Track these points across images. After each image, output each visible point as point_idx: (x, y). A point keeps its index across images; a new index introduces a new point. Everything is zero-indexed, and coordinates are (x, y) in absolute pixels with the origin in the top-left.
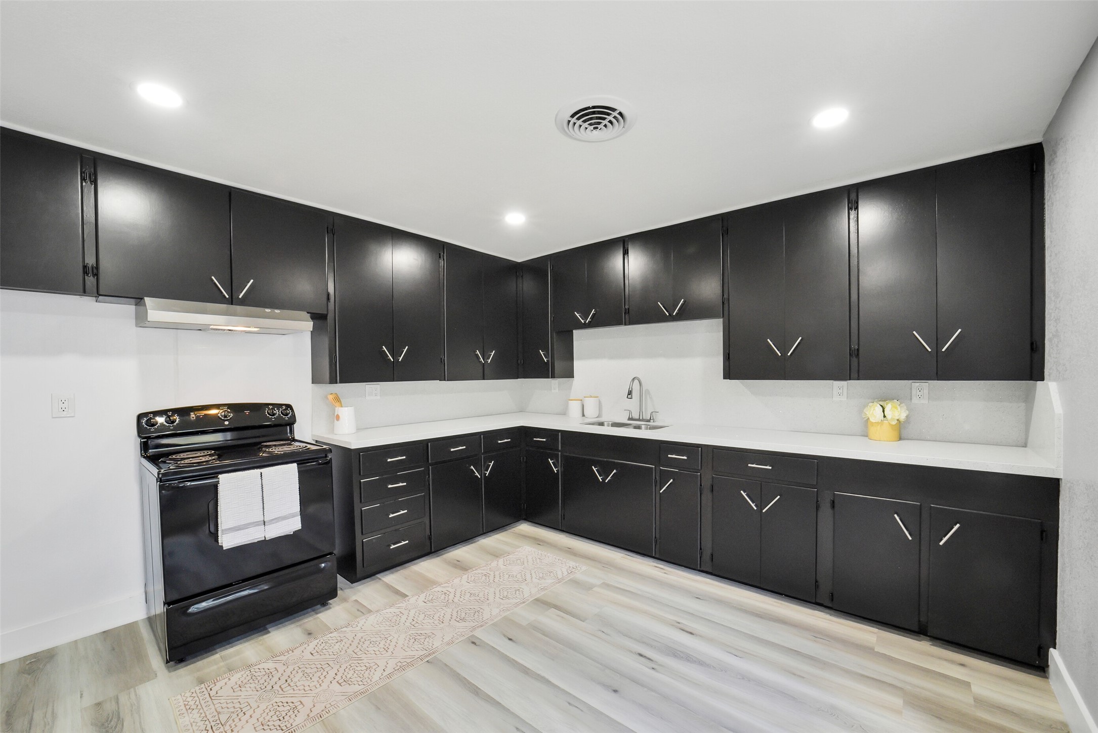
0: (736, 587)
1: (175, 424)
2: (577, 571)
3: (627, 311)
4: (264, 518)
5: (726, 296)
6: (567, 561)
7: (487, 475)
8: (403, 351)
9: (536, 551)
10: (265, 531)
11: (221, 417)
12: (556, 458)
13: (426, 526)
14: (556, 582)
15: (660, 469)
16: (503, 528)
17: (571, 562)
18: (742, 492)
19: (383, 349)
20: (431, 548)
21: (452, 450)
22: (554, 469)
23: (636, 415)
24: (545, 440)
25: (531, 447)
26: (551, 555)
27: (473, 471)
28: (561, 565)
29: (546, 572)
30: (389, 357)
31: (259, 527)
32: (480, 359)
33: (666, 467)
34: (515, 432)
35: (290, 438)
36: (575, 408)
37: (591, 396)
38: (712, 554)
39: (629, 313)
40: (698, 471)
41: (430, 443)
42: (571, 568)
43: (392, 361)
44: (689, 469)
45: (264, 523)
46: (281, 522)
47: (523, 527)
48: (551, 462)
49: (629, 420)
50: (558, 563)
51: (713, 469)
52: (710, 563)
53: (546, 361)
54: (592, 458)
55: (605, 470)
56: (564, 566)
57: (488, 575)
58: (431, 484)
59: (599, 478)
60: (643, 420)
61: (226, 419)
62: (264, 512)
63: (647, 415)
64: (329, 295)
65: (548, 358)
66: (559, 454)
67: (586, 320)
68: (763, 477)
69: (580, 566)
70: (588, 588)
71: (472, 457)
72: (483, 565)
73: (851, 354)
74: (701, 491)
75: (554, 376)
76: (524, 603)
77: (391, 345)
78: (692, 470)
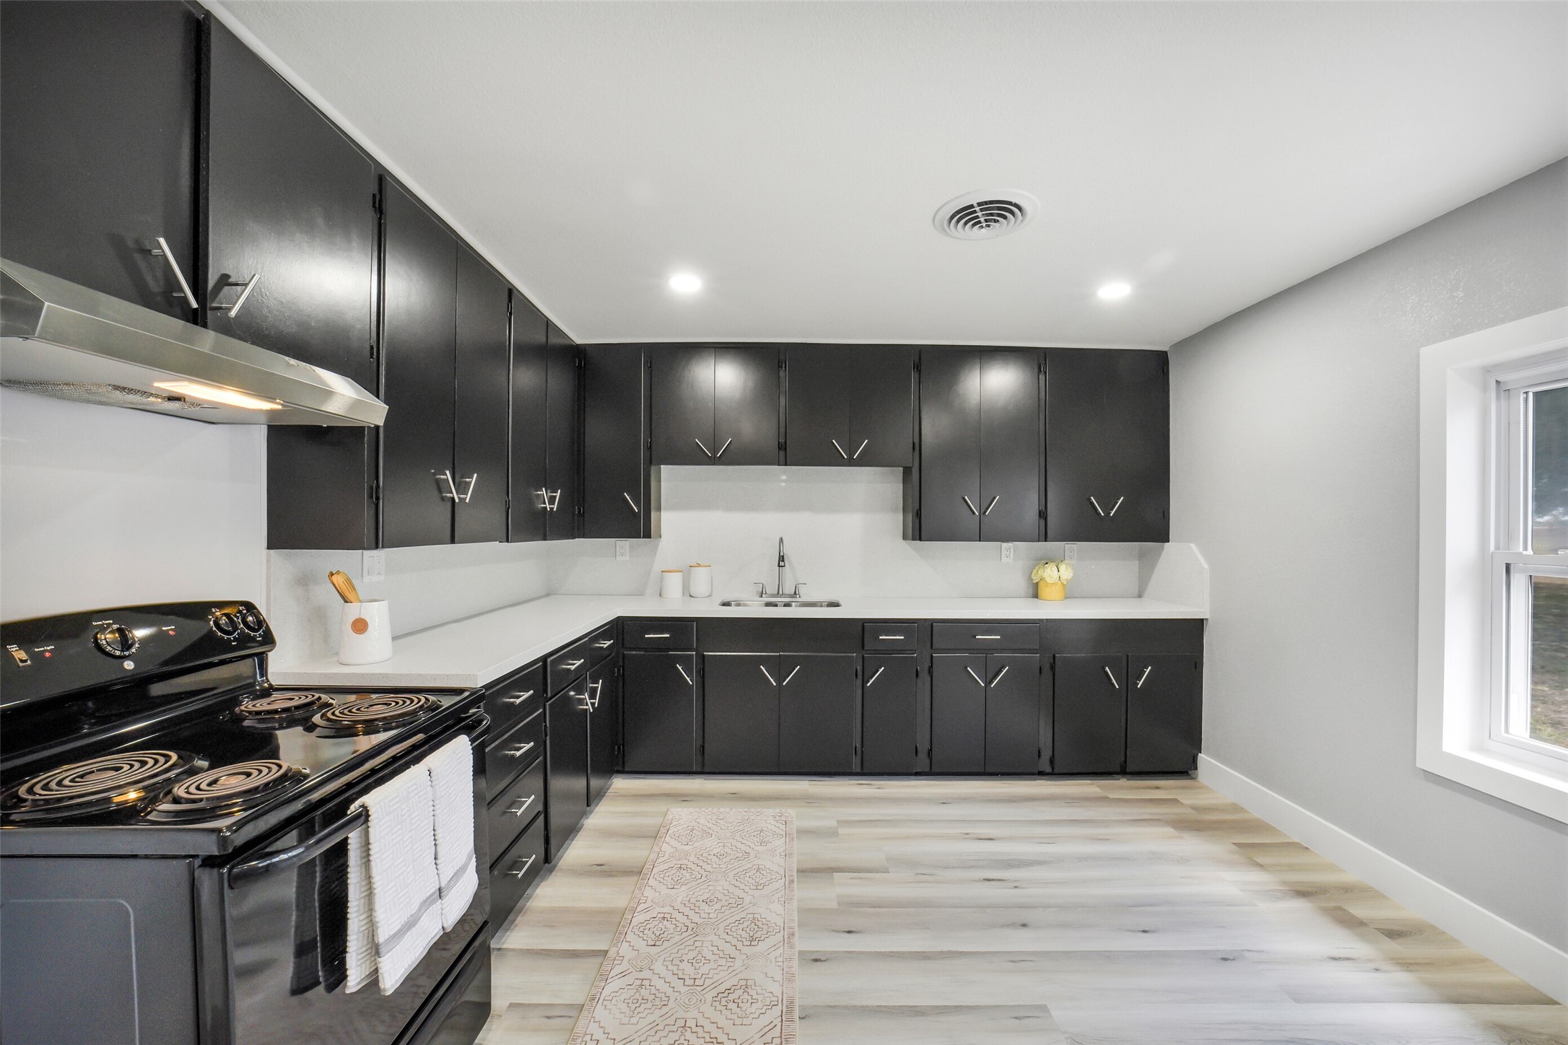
2: (789, 819)
3: (782, 447)
4: (440, 883)
5: (917, 442)
6: (759, 810)
7: (596, 706)
8: (471, 482)
9: (698, 809)
10: (444, 912)
11: (109, 648)
12: (686, 662)
13: (542, 817)
14: (790, 841)
15: (863, 656)
16: (601, 794)
17: (765, 810)
18: (969, 669)
19: (445, 477)
20: (549, 857)
21: (573, 668)
22: (688, 679)
23: (771, 589)
24: (668, 635)
25: (634, 649)
26: (728, 809)
27: (581, 702)
28: (759, 818)
29: (756, 833)
30: (452, 493)
31: (434, 906)
32: (545, 504)
33: (872, 652)
34: (612, 628)
35: (266, 685)
36: (674, 584)
37: (699, 565)
38: (931, 749)
39: (785, 449)
40: (914, 652)
41: (549, 660)
42: (778, 818)
43: (457, 500)
44: (901, 652)
45: (440, 893)
46: (461, 881)
47: (620, 783)
48: (680, 668)
49: (761, 596)
50: (752, 817)
51: (932, 648)
52: (927, 761)
53: (637, 511)
54: (758, 654)
55: (780, 668)
56: (765, 818)
57: (685, 866)
58: (548, 738)
59: (772, 680)
60: (783, 595)
61: (127, 653)
62: (438, 867)
63: (789, 589)
64: (372, 348)
65: (638, 505)
66: (693, 655)
67: (714, 451)
68: (988, 648)
69: (784, 810)
70: (832, 833)
71: (581, 676)
72: (653, 856)
73: (1040, 515)
74: (917, 676)
75: (647, 535)
76: (793, 881)
77: (451, 469)
78: (907, 652)
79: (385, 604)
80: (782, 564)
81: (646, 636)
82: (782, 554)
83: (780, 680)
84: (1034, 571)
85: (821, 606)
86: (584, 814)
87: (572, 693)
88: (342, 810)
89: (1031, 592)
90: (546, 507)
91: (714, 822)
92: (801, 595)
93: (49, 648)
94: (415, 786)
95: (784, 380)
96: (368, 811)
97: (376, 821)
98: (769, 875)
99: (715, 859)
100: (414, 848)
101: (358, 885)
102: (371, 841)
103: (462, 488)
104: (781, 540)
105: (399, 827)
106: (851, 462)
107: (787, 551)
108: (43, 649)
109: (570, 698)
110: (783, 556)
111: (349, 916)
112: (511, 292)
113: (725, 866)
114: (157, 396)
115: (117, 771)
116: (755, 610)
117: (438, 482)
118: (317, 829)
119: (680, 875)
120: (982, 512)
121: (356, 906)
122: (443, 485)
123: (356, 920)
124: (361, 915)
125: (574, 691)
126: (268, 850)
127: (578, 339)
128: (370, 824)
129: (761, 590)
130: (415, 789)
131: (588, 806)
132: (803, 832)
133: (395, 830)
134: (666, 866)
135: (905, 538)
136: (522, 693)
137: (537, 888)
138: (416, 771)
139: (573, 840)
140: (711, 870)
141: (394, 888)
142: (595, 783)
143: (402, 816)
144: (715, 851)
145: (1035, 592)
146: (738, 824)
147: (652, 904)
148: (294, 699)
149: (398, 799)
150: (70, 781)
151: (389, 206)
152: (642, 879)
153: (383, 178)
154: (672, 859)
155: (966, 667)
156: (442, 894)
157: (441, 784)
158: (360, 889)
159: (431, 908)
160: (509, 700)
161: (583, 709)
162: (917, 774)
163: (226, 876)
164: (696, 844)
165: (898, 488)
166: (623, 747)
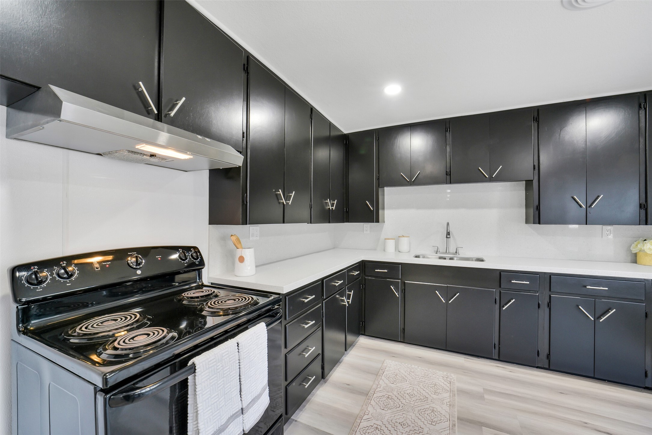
0: (569, 377)
1: (73, 278)
2: (452, 380)
3: (448, 174)
4: (242, 405)
5: (536, 164)
6: (434, 371)
7: (350, 303)
8: (292, 195)
9: (400, 363)
10: (244, 422)
11: (131, 264)
12: (396, 285)
13: (320, 357)
14: (452, 396)
15: (500, 292)
16: (352, 345)
17: (437, 372)
18: (580, 307)
19: (279, 193)
20: (323, 376)
21: (337, 284)
22: (397, 294)
23: (442, 249)
24: (387, 271)
25: (370, 276)
26: (416, 367)
27: (343, 301)
28: (434, 376)
29: (432, 385)
30: (283, 200)
31: (238, 418)
32: (329, 206)
33: (507, 290)
34: (359, 265)
35: (200, 283)
36: (391, 245)
37: (403, 236)
38: (549, 354)
39: (450, 175)
40: (537, 292)
41: (324, 281)
42: (445, 378)
43: (285, 204)
44: (529, 291)
45: (242, 411)
46: (256, 403)
47: (363, 340)
48: (392, 288)
49: (437, 253)
50: (430, 375)
51: (550, 290)
52: (547, 361)
53: (372, 209)
54: (434, 284)
55: (448, 293)
56: (438, 377)
57: (391, 397)
58: (324, 318)
59: (442, 299)
60: (449, 253)
61: (138, 267)
62: (242, 396)
63: (452, 249)
64: (243, 133)
65: (373, 207)
66: (399, 281)
67: (411, 179)
68: (596, 295)
69: (449, 374)
70: (479, 397)
71: (343, 288)
72: (374, 386)
73: (640, 207)
74: (539, 307)
75: (378, 221)
76: (454, 425)
77: (283, 189)
78: (531, 292)
79: (252, 250)
80: (448, 236)
81: (376, 270)
82: (448, 231)
83: (447, 300)
84: (633, 245)
85: (472, 260)
86: (343, 354)
87: (337, 296)
88: (184, 364)
89: (629, 258)
90: (330, 208)
91: (408, 373)
92: (460, 254)
93: (108, 263)
94: (227, 353)
95: (449, 137)
96: (195, 367)
97: (200, 373)
98: (439, 416)
99: (407, 396)
100: (225, 387)
101: (193, 405)
102: (197, 384)
103: (287, 198)
104: (448, 224)
105: (215, 375)
106: (491, 180)
107: (451, 229)
108: (106, 263)
109: (337, 298)
110: (449, 232)
111: (188, 421)
112: (312, 109)
113: (413, 403)
114: (146, 155)
115: (116, 321)
116: (433, 261)
117: (277, 195)
118: (177, 370)
119: (388, 402)
120: (588, 205)
121: (192, 417)
122: (279, 197)
123: (191, 424)
124: (194, 422)
125: (339, 295)
126: (137, 386)
127: (346, 131)
128: (196, 374)
129: (436, 250)
130: (227, 354)
131: (345, 351)
132: (462, 392)
133: (212, 377)
134: (381, 394)
135: (527, 222)
136: (309, 296)
137: (318, 390)
138: (231, 343)
139: (337, 367)
140: (405, 404)
141: (211, 411)
142: (350, 338)
143: (217, 369)
144: (408, 392)
145: (634, 259)
146: (422, 377)
147: (371, 417)
148: (204, 292)
149: (215, 360)
150: (97, 325)
151: (251, 70)
152: (368, 399)
153: (249, 57)
154: (384, 391)
155: (578, 306)
156: (243, 412)
157: (245, 351)
158: (194, 407)
159: (236, 420)
160: (302, 299)
161: (343, 304)
162: (537, 367)
163: (108, 400)
164: (398, 385)
165: (523, 193)
166: (364, 323)
